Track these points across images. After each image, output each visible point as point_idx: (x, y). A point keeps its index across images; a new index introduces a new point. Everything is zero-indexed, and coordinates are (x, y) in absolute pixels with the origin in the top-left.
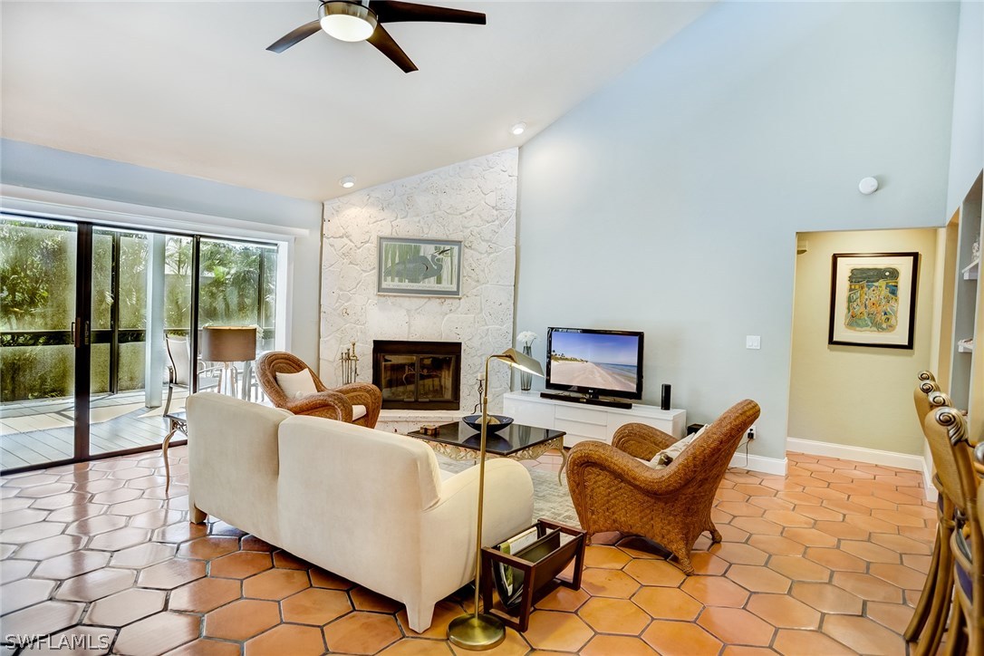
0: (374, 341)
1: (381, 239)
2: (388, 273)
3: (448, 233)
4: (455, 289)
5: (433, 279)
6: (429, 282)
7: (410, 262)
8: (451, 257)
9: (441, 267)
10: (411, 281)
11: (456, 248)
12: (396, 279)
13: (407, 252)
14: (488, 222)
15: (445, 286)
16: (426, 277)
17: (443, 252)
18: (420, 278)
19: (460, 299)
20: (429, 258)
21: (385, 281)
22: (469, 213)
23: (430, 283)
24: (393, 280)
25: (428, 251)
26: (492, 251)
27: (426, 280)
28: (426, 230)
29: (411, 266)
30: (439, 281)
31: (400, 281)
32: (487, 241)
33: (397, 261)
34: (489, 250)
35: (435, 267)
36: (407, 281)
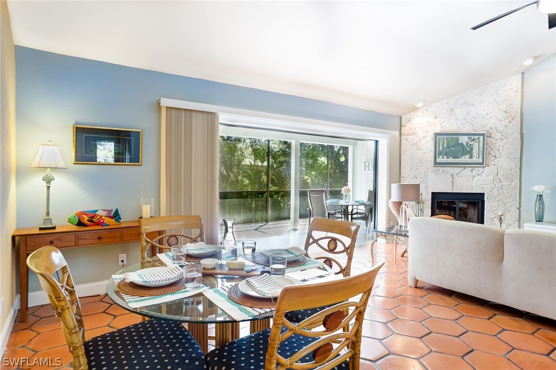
0: (432, 193)
1: (436, 134)
2: (440, 154)
3: (475, 129)
4: (481, 161)
5: (467, 156)
7: (453, 147)
8: (479, 142)
9: (472, 149)
10: (454, 158)
11: (481, 137)
12: (445, 157)
13: (451, 142)
14: (501, 121)
15: (475, 159)
16: (463, 155)
17: (473, 140)
18: (460, 156)
19: (484, 167)
20: (465, 144)
21: (439, 158)
22: (489, 116)
23: (465, 159)
24: (443, 158)
25: (464, 140)
26: (504, 138)
27: (463, 157)
28: (462, 128)
29: (454, 149)
30: (471, 157)
31: (447, 158)
32: (501, 133)
33: (445, 147)
34: (502, 138)
35: (469, 149)
36: (451, 158)
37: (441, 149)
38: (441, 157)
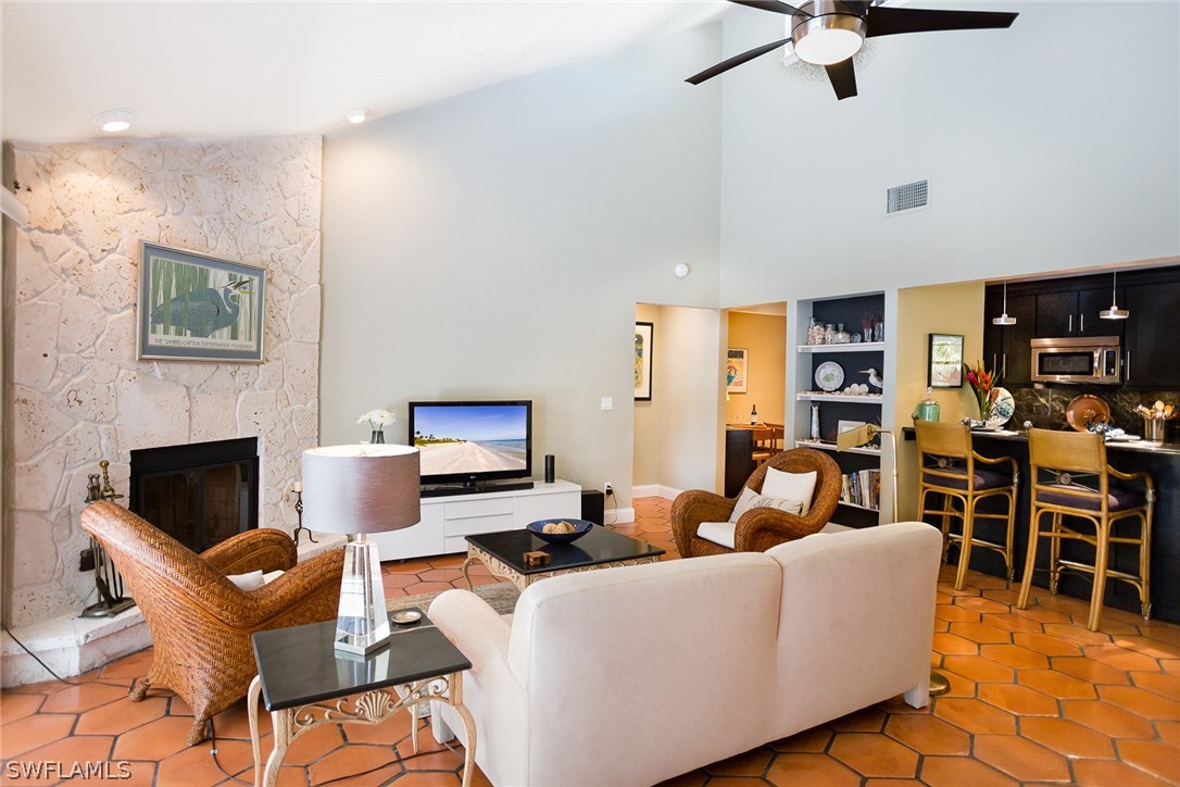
0: (133, 453)
1: (149, 248)
2: (159, 317)
3: (243, 253)
4: (254, 349)
5: (226, 331)
6: (221, 337)
7: (193, 297)
8: (251, 293)
9: (236, 310)
10: (196, 333)
11: (256, 280)
12: (172, 329)
13: (189, 281)
14: (290, 243)
15: (241, 342)
16: (217, 326)
17: (239, 284)
18: (209, 327)
19: (260, 364)
20: (221, 292)
21: (154, 331)
22: (268, 224)
23: (220, 339)
24: (166, 332)
25: (219, 279)
26: (294, 288)
27: (217, 332)
28: (212, 243)
29: (195, 305)
30: (234, 336)
31: (179, 333)
32: (290, 273)
33: (173, 295)
35: (230, 310)
36: (189, 332)
37: (161, 301)
38: (160, 327)
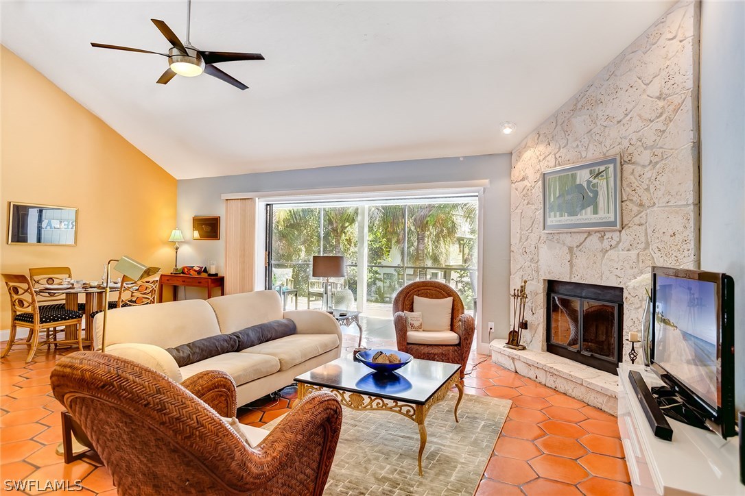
0: (547, 281)
1: (545, 174)
2: (551, 208)
3: (605, 150)
4: (613, 219)
5: (590, 209)
6: (586, 214)
7: (568, 193)
8: (607, 178)
9: (596, 194)
11: (611, 167)
13: (566, 183)
14: (651, 121)
15: (604, 215)
16: (584, 207)
17: (599, 173)
18: (578, 209)
19: (620, 231)
20: (585, 185)
21: (550, 217)
22: (628, 118)
24: (555, 216)
25: (583, 177)
26: (657, 159)
27: (584, 211)
28: (584, 154)
29: (570, 197)
30: (595, 212)
32: (652, 147)
34: (655, 159)
35: (591, 195)
36: (566, 214)
38: (552, 214)
